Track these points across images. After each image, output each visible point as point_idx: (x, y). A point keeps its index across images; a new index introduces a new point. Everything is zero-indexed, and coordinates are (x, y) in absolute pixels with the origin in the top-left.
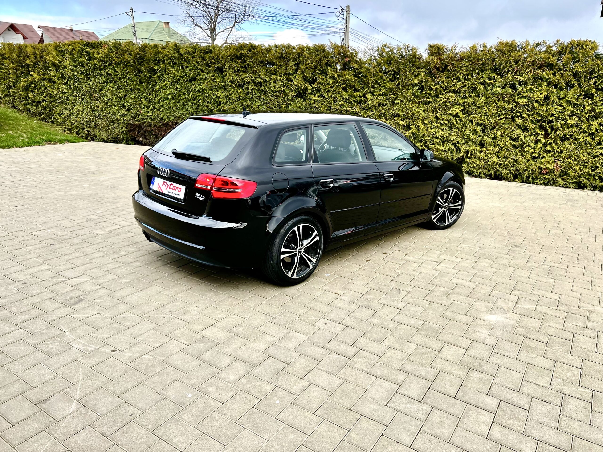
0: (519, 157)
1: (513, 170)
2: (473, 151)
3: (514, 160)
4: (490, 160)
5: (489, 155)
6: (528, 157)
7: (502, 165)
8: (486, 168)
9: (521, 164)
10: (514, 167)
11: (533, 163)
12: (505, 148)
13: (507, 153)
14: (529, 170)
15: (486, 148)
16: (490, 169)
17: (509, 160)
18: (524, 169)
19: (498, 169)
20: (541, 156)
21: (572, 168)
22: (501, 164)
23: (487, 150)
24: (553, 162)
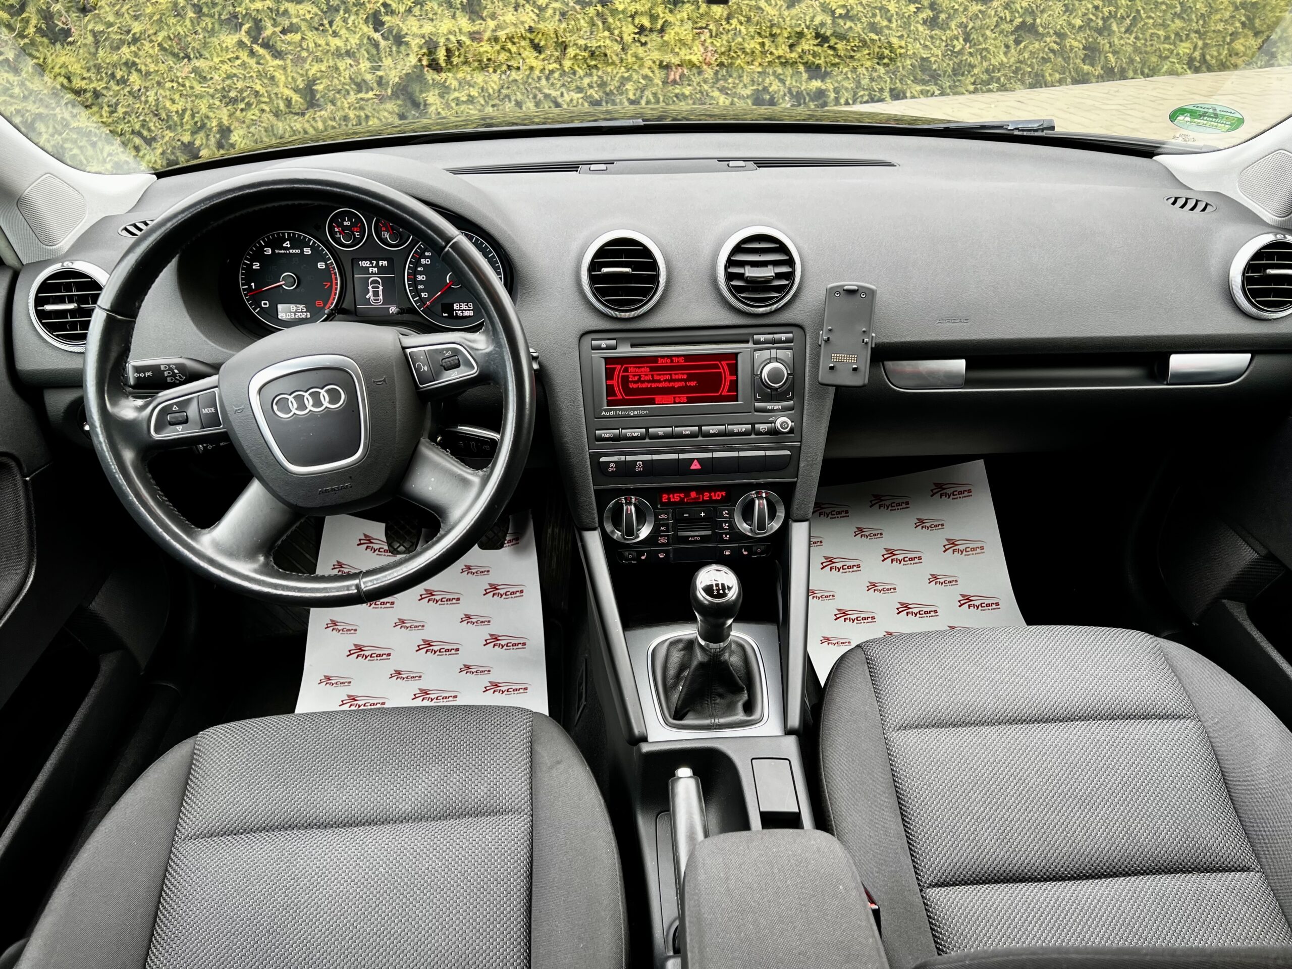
0: (605, 38)
1: (590, 86)
2: (452, 38)
3: (586, 48)
4: (513, 63)
5: (509, 45)
6: (629, 31)
7: (556, 75)
8: (507, 96)
9: (613, 63)
10: (591, 75)
11: (641, 51)
12: (555, 9)
13: (564, 25)
14: (635, 77)
15: (493, 16)
16: (519, 97)
17: (571, 51)
18: (622, 77)
19: (546, 91)
20: (660, 22)
21: (743, 50)
22: (552, 72)
23: (498, 27)
24: (693, 40)
